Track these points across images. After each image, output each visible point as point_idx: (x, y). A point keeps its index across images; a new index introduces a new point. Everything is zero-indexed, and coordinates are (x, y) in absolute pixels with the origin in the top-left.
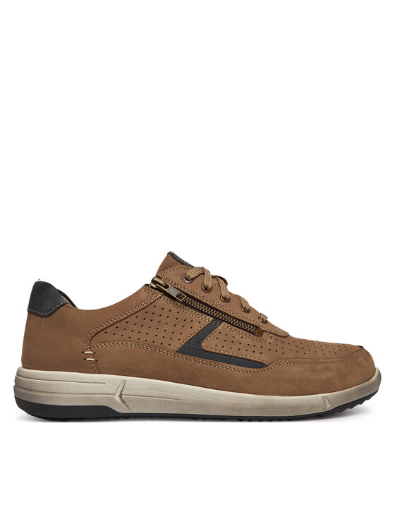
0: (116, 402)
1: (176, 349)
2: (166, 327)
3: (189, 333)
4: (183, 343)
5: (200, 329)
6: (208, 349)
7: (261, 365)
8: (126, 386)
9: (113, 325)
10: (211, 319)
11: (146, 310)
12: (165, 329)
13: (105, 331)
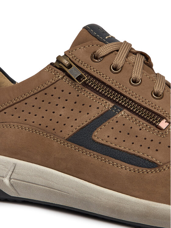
0: (5, 185)
1: (67, 136)
2: (62, 112)
3: (84, 120)
4: (75, 131)
5: (97, 116)
6: (99, 140)
7: (152, 165)
8: (16, 170)
9: (12, 105)
10: (112, 105)
11: (45, 91)
12: (61, 113)
13: (5, 111)
